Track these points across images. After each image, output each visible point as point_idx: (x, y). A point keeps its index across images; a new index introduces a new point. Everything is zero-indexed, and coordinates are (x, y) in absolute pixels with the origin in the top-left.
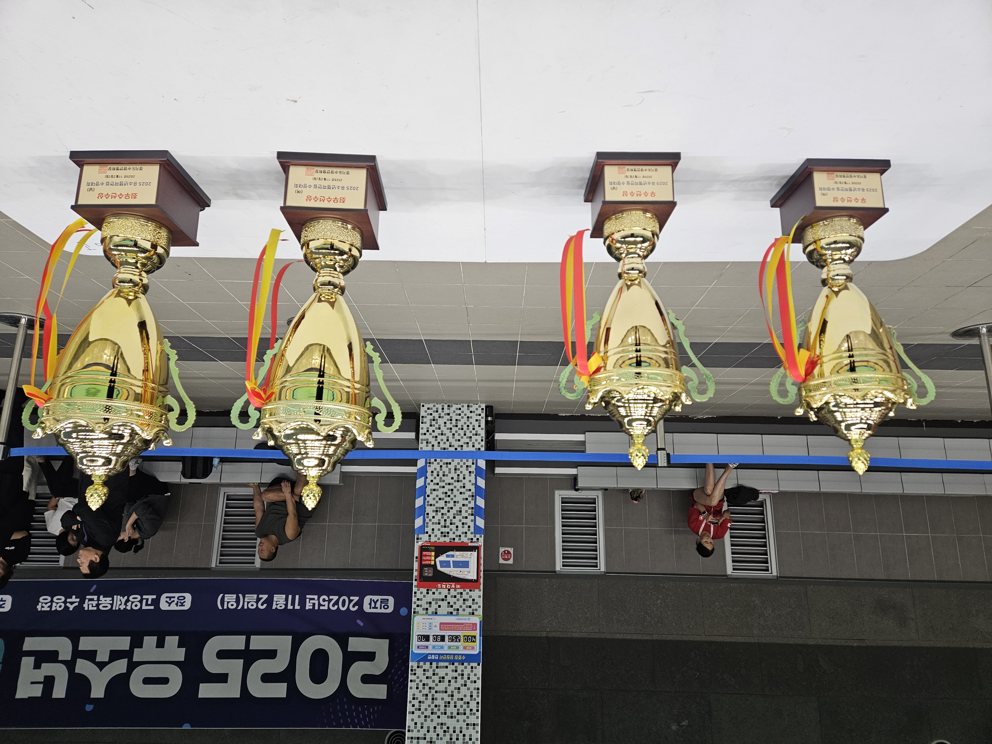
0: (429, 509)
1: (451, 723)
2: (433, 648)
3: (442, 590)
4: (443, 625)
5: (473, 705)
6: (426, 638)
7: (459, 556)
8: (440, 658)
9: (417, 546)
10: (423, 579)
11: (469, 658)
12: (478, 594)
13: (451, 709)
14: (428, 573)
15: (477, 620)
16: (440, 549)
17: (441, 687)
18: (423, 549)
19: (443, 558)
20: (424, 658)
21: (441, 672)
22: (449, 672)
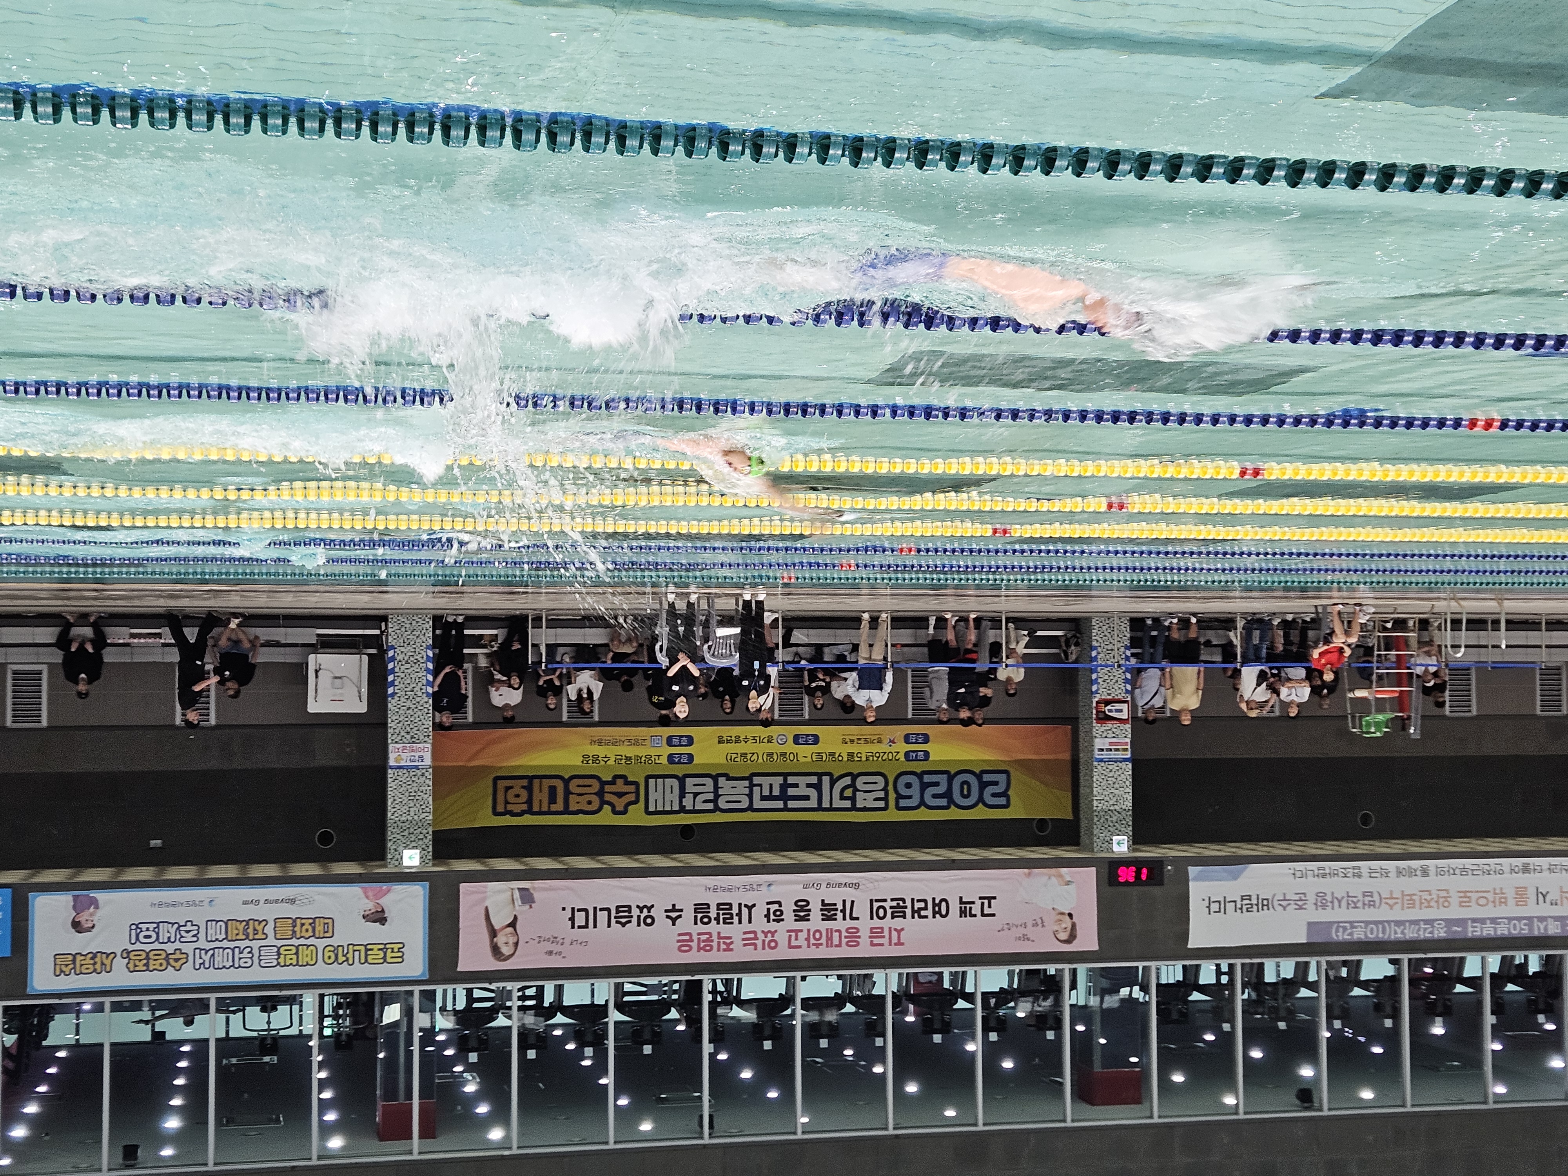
0: (1100, 680)
1: (1116, 792)
2: (1105, 755)
3: (1109, 725)
4: (1111, 744)
5: (1128, 783)
6: (1102, 750)
7: (1118, 706)
8: (1110, 760)
9: (1095, 700)
10: (1099, 720)
11: (1125, 760)
12: (1128, 726)
13: (1116, 786)
14: (1101, 715)
15: (1128, 740)
16: (1107, 703)
17: (1111, 774)
18: (1097, 702)
19: (1109, 707)
20: (1101, 760)
21: (1110, 767)
22: (1114, 767)
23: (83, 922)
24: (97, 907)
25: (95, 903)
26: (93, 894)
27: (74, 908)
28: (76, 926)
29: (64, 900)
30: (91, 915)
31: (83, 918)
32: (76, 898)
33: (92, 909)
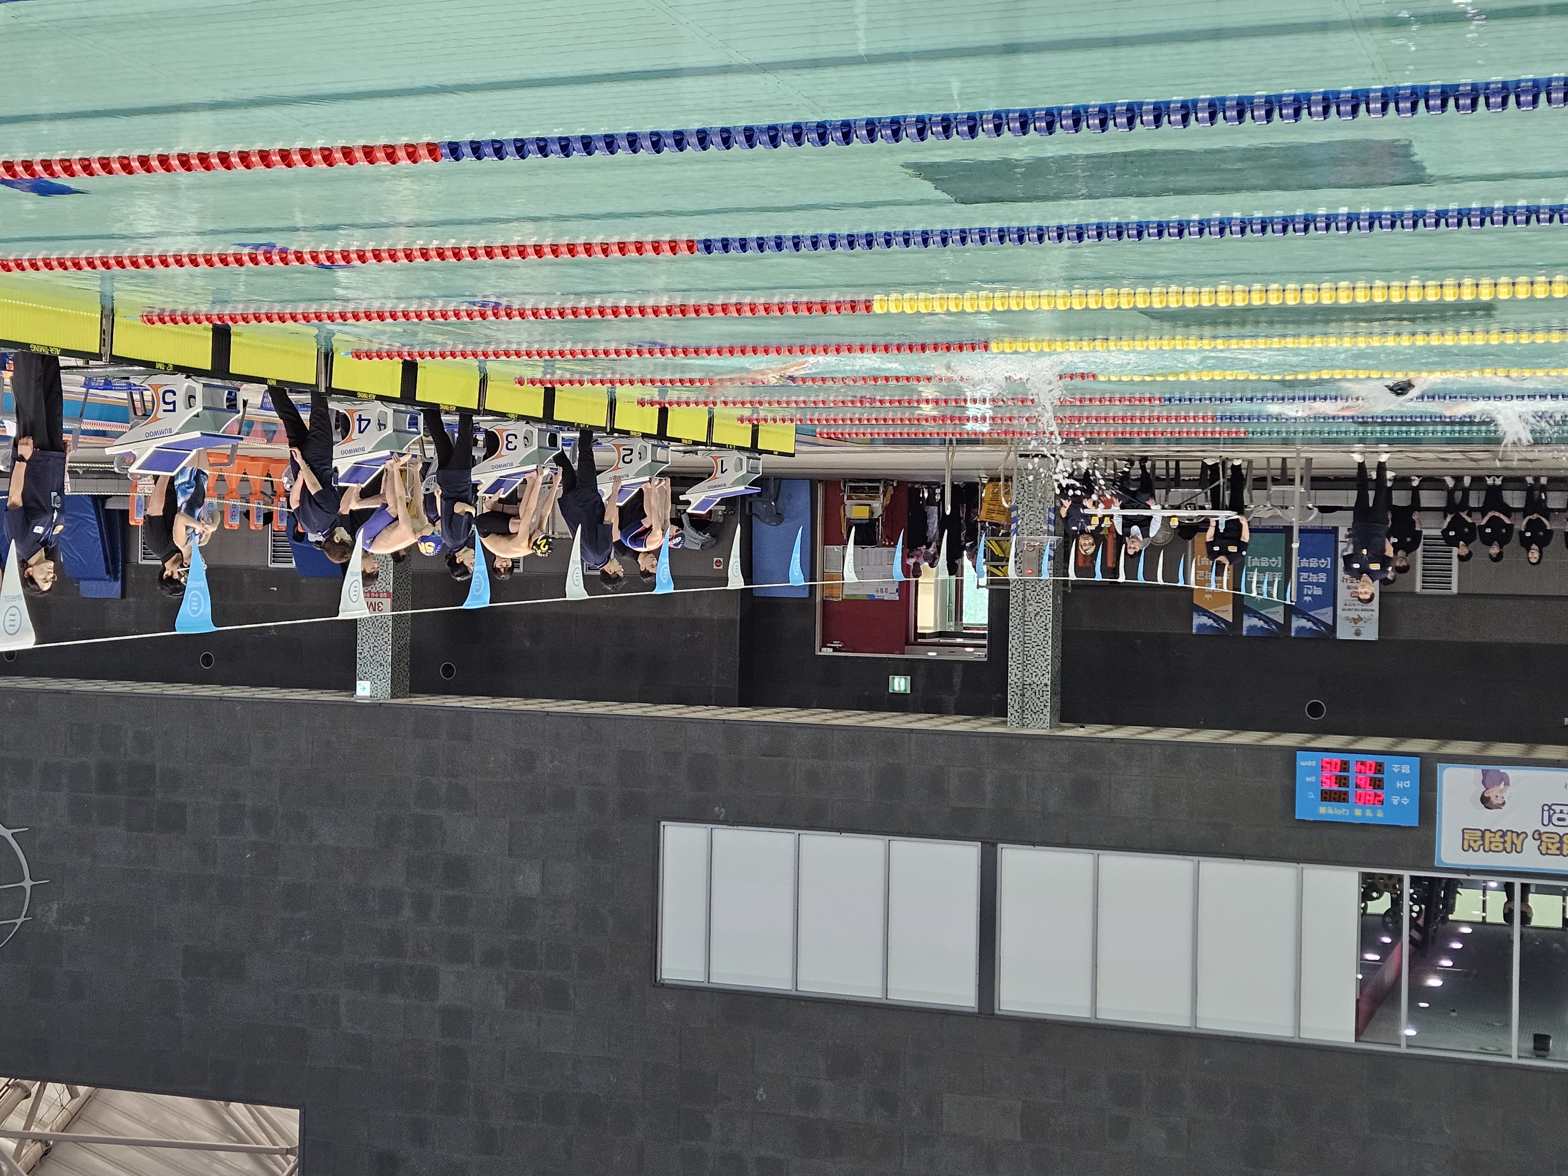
23: (1493, 799)
24: (1507, 784)
25: (1505, 779)
26: (1503, 770)
27: (1484, 782)
28: (1485, 801)
29: (1472, 775)
30: (1501, 791)
31: (1492, 794)
32: (1485, 773)
33: (1502, 786)
